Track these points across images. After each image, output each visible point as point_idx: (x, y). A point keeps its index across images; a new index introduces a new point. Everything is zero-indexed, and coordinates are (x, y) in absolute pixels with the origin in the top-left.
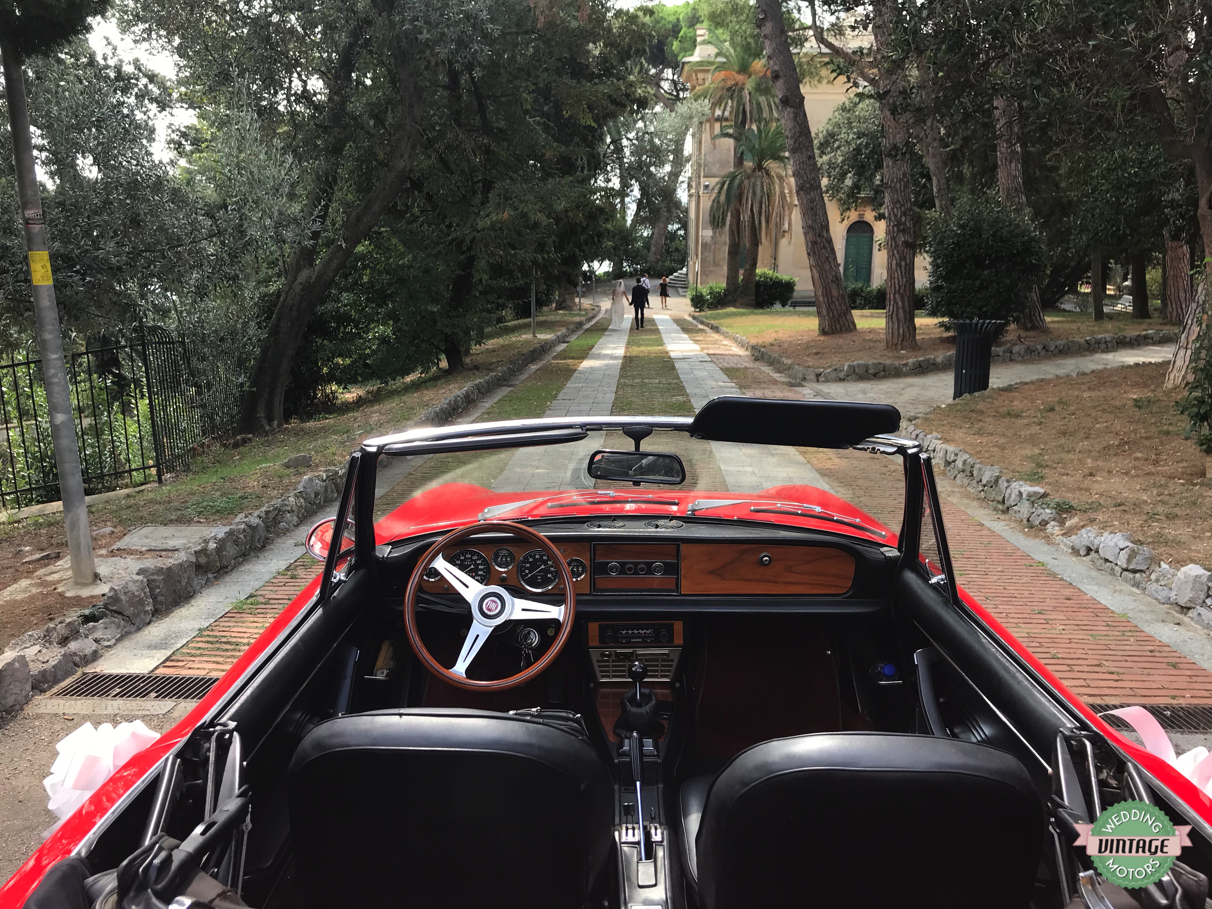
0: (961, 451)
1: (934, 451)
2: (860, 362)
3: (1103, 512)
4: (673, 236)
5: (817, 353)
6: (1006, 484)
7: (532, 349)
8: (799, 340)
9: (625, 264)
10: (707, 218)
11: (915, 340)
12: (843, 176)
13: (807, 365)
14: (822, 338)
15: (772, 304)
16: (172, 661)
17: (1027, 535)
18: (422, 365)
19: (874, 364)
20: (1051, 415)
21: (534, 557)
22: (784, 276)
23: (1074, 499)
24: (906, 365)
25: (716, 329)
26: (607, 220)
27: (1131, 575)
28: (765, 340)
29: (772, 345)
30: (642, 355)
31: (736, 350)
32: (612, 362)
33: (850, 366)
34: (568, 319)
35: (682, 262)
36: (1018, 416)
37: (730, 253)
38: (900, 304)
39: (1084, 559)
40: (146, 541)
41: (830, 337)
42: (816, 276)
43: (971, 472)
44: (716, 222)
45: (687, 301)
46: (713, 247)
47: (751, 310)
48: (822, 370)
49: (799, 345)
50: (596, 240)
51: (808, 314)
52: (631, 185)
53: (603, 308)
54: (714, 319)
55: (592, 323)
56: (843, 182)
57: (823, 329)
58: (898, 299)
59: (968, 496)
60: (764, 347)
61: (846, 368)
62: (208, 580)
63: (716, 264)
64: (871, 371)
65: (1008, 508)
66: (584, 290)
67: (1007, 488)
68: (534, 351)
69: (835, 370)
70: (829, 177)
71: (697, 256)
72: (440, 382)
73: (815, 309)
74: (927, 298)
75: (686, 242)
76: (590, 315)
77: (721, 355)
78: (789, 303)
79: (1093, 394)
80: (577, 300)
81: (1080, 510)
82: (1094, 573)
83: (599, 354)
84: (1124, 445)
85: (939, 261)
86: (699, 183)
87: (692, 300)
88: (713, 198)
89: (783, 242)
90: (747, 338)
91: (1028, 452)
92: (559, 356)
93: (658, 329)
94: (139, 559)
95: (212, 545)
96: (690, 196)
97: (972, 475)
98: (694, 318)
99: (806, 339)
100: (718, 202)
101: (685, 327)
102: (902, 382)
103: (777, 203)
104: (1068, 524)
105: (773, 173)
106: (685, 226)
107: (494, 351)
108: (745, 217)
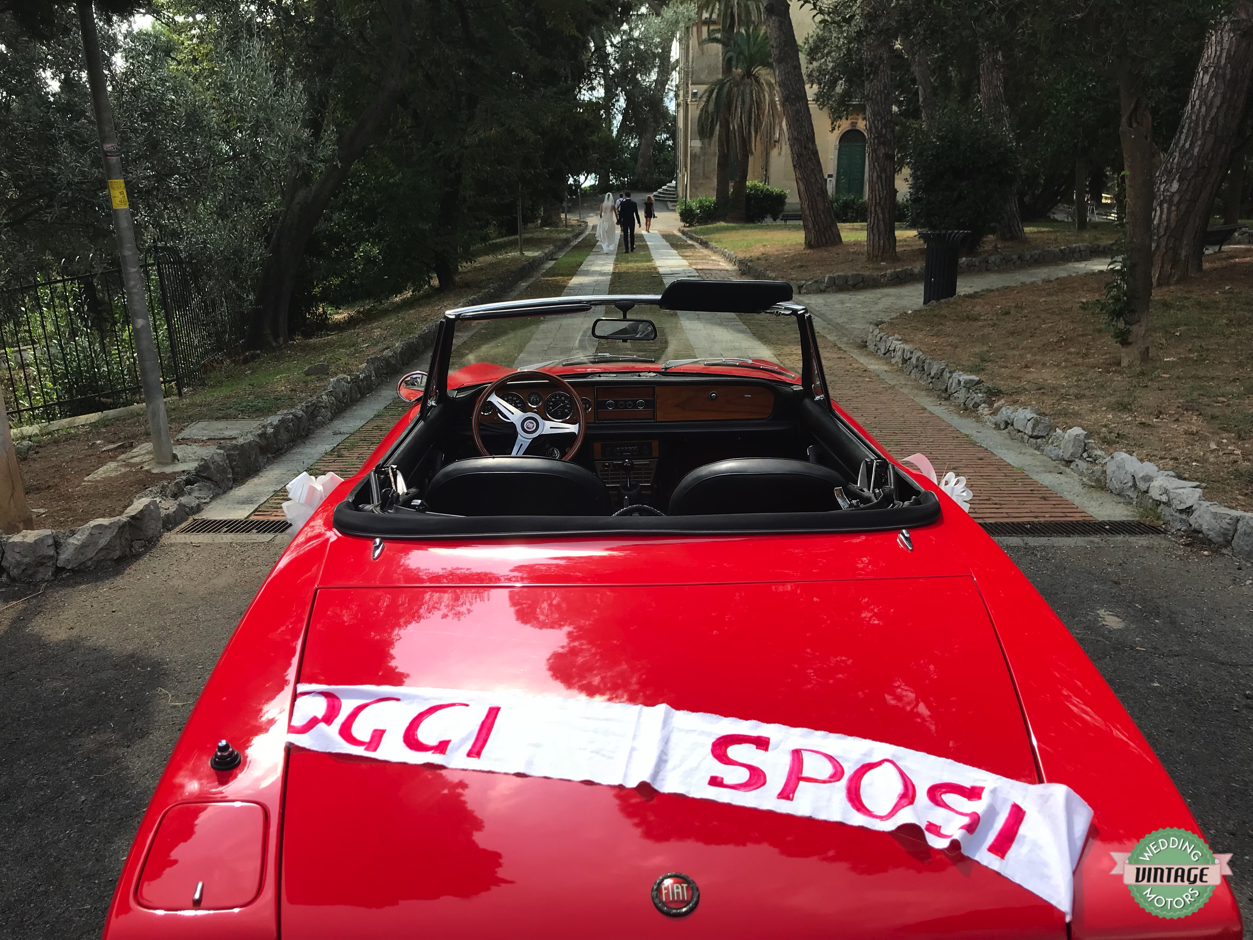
0: (916, 349)
1: (894, 351)
2: (840, 274)
3: (1026, 395)
4: (661, 146)
5: (801, 266)
6: (949, 375)
7: (520, 266)
8: (785, 254)
9: (611, 177)
10: (696, 128)
11: (895, 252)
12: (833, 83)
13: (790, 277)
14: (808, 251)
15: (763, 218)
16: (260, 511)
17: (961, 416)
18: (414, 284)
19: (853, 275)
20: (1006, 318)
21: (555, 398)
22: (775, 188)
23: (1002, 385)
24: (885, 275)
25: (705, 244)
26: (593, 132)
27: (1034, 441)
28: (752, 254)
29: (759, 259)
30: (630, 271)
31: (724, 265)
32: (601, 278)
33: (830, 278)
34: (555, 235)
35: (671, 175)
36: (976, 319)
37: (719, 164)
38: (881, 216)
39: (1004, 431)
40: (205, 432)
41: (816, 250)
42: (802, 188)
43: (923, 367)
44: (704, 131)
45: (676, 216)
46: (702, 158)
47: (741, 225)
48: (803, 282)
49: (785, 258)
50: (581, 153)
51: (796, 228)
52: (617, 95)
53: (590, 224)
54: (704, 234)
55: (580, 240)
56: (834, 89)
57: (809, 243)
58: (879, 211)
59: (918, 388)
60: (751, 261)
61: (826, 279)
62: (268, 458)
63: (706, 177)
64: (850, 283)
65: (950, 395)
66: (570, 205)
67: (949, 378)
68: (523, 268)
69: (816, 282)
70: (820, 84)
71: (686, 168)
72: (433, 299)
73: (801, 223)
74: (908, 210)
75: (675, 153)
76: (577, 231)
77: (709, 270)
78: (781, 217)
79: (1049, 299)
80: (563, 216)
81: (1007, 394)
82: (1009, 442)
83: (588, 271)
84: (1061, 342)
85: (919, 173)
86: (687, 92)
87: (681, 214)
88: (701, 107)
89: (774, 152)
90: (735, 253)
91: (977, 350)
92: (548, 273)
93: (647, 245)
94: (203, 446)
95: (270, 430)
96: (678, 105)
97: (924, 370)
98: (683, 233)
99: (792, 253)
100: (707, 111)
101: (674, 242)
102: (879, 292)
103: (766, 111)
104: (995, 405)
105: (762, 81)
106: (673, 136)
107: (482, 269)
108: (734, 125)
